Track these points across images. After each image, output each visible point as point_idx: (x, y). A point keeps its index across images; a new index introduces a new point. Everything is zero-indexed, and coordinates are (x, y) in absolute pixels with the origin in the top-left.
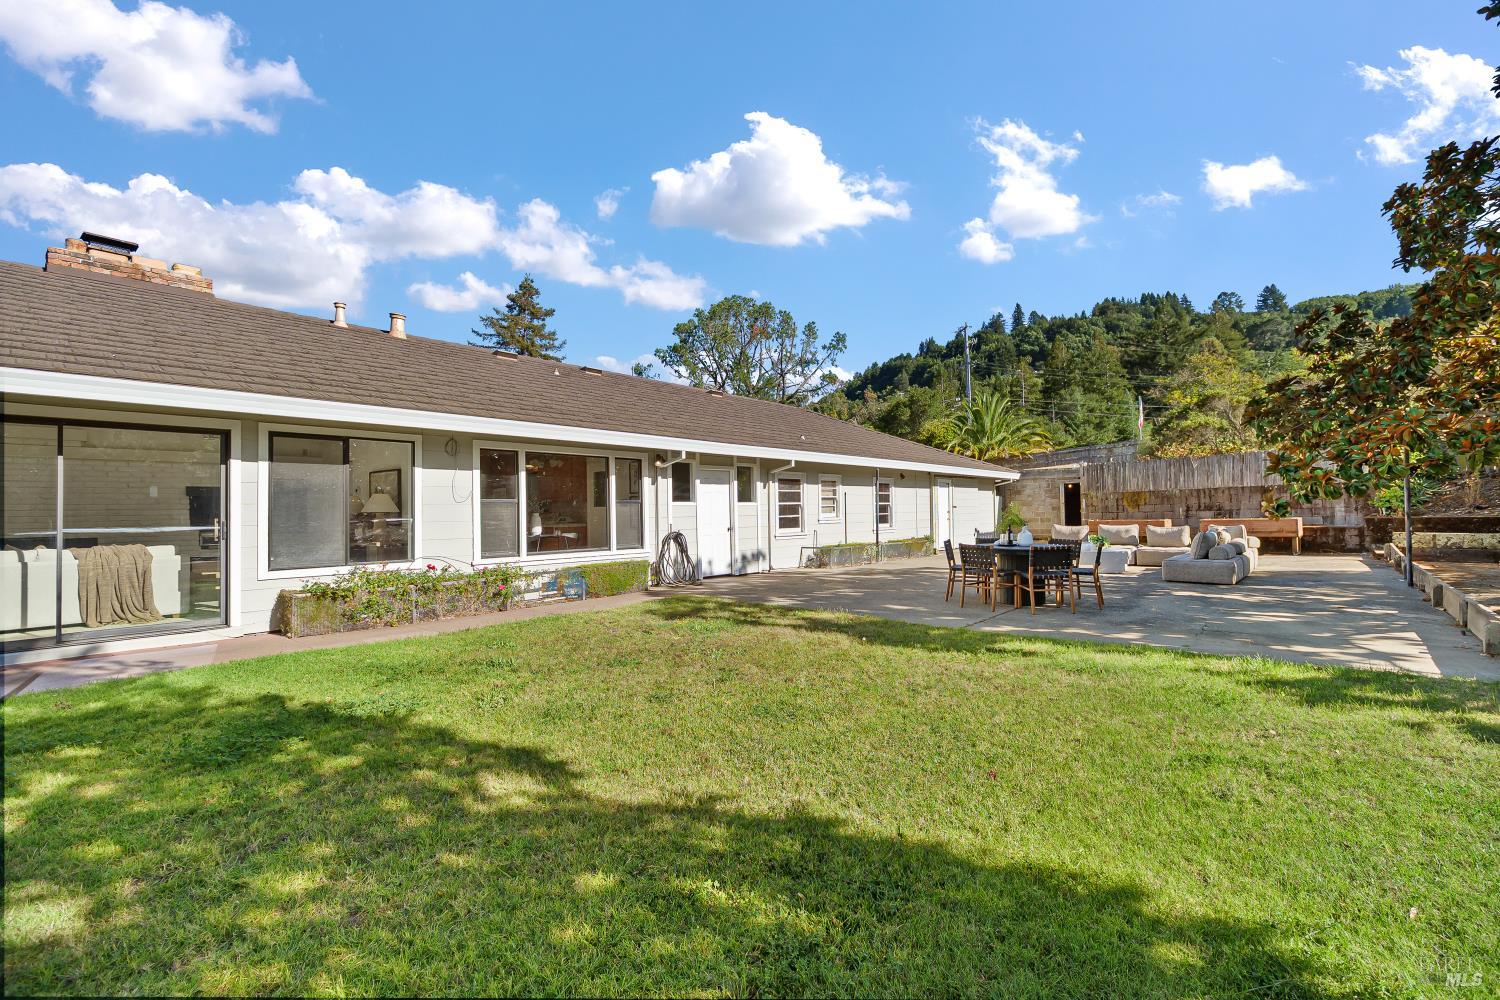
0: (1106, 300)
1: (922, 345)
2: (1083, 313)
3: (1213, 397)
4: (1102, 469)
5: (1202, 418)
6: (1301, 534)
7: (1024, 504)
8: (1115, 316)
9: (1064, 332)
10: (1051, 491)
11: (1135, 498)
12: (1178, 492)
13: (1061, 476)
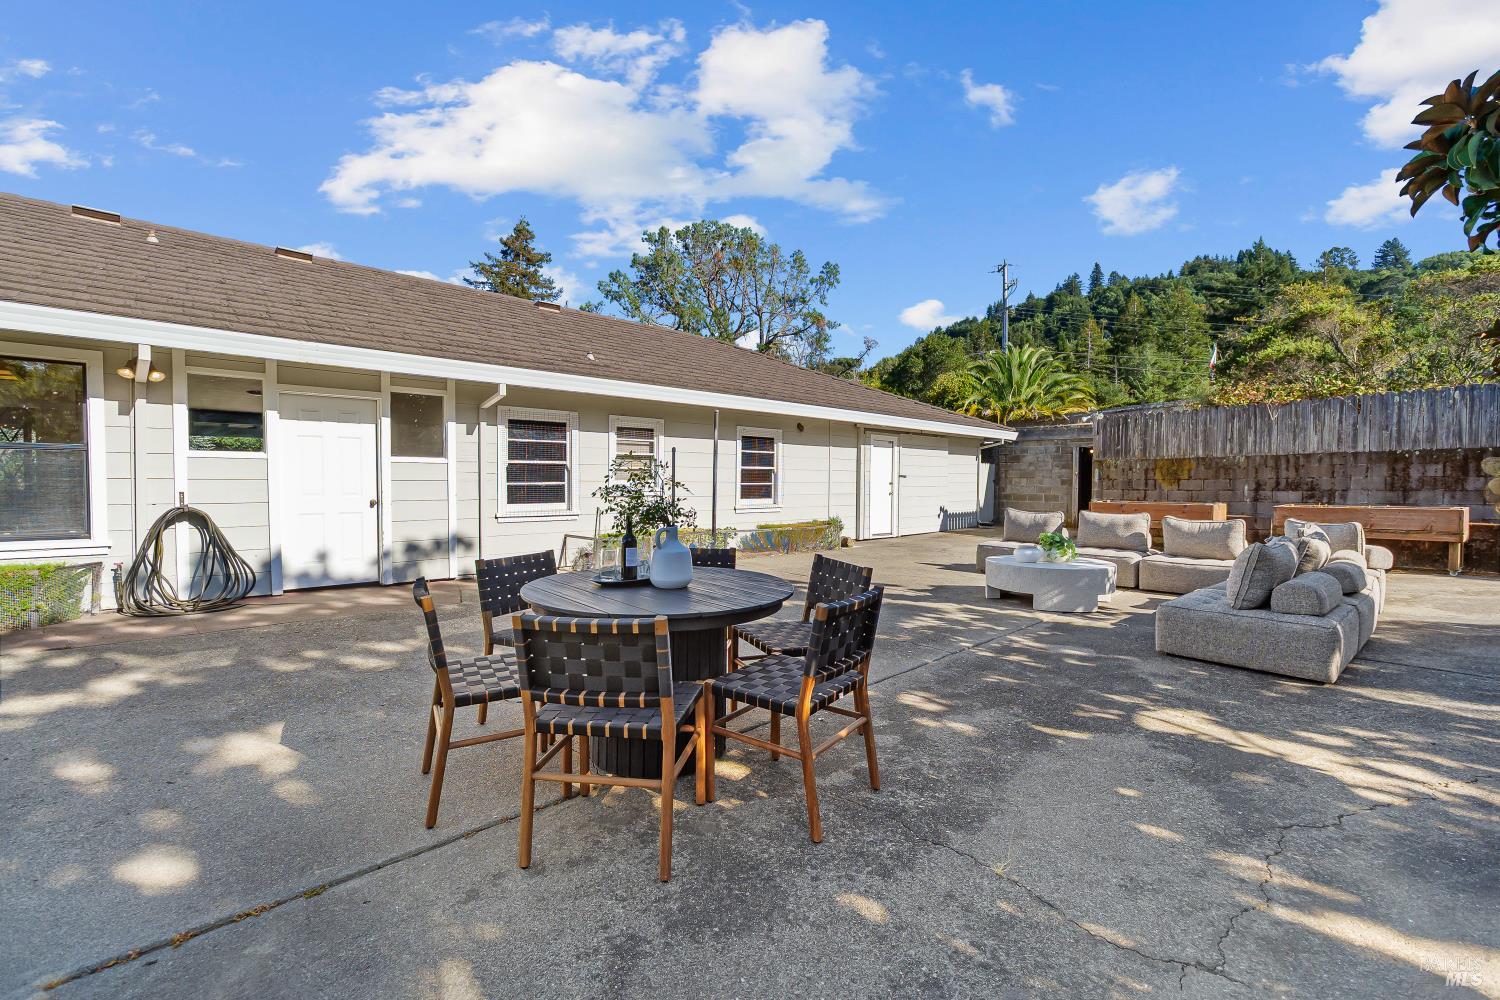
0: (1198, 258)
1: (990, 309)
2: (1170, 272)
3: (1313, 315)
4: (1126, 423)
5: (1291, 346)
6: (1466, 537)
7: (1024, 475)
8: (1206, 275)
9: (1148, 293)
10: (1061, 457)
11: (1174, 469)
12: (1242, 459)
13: (1075, 436)
